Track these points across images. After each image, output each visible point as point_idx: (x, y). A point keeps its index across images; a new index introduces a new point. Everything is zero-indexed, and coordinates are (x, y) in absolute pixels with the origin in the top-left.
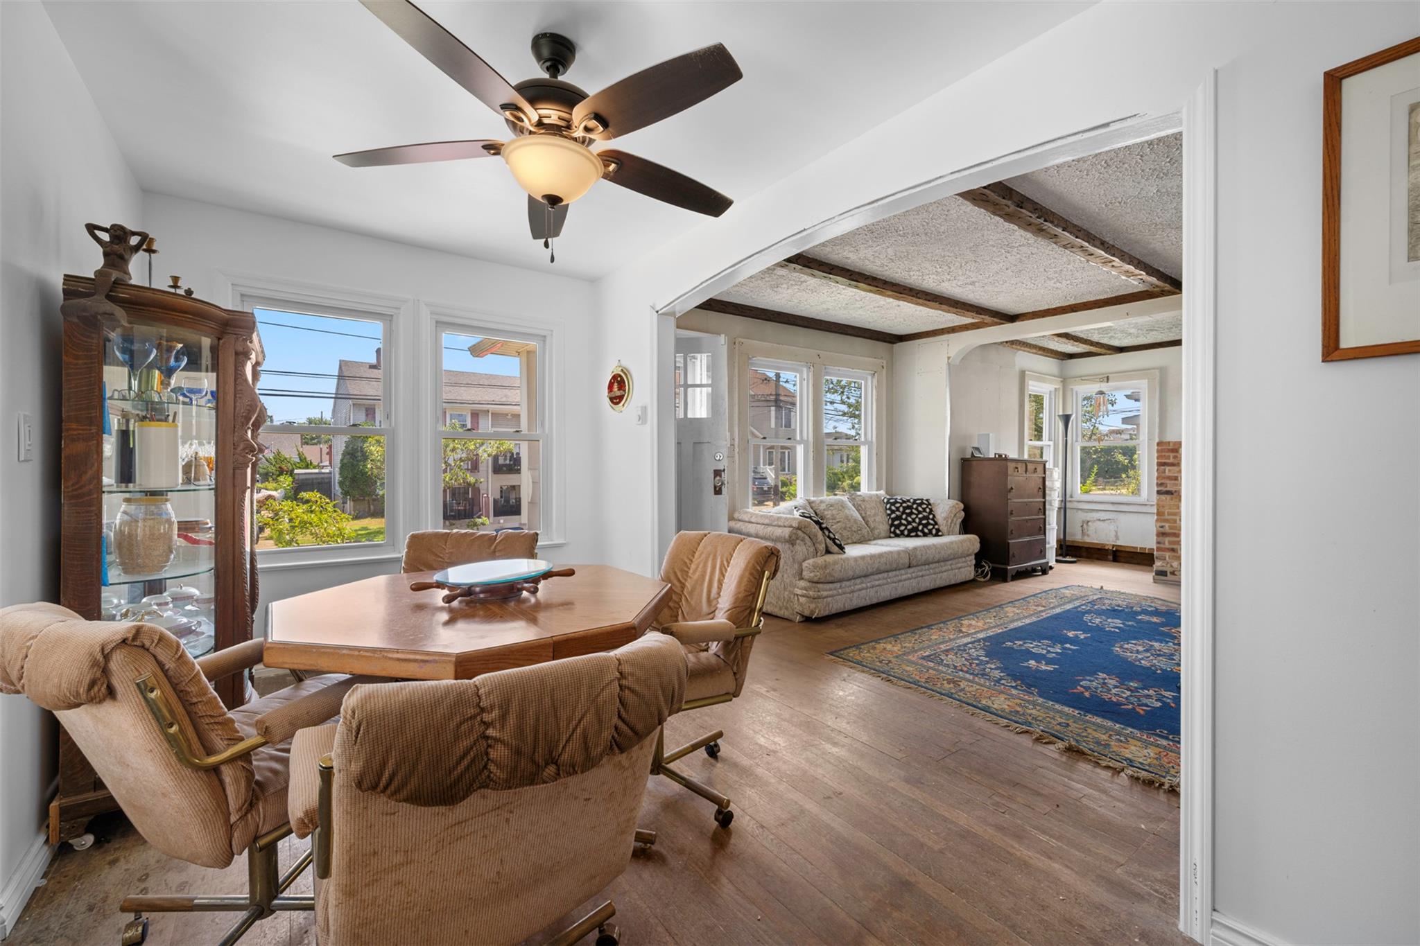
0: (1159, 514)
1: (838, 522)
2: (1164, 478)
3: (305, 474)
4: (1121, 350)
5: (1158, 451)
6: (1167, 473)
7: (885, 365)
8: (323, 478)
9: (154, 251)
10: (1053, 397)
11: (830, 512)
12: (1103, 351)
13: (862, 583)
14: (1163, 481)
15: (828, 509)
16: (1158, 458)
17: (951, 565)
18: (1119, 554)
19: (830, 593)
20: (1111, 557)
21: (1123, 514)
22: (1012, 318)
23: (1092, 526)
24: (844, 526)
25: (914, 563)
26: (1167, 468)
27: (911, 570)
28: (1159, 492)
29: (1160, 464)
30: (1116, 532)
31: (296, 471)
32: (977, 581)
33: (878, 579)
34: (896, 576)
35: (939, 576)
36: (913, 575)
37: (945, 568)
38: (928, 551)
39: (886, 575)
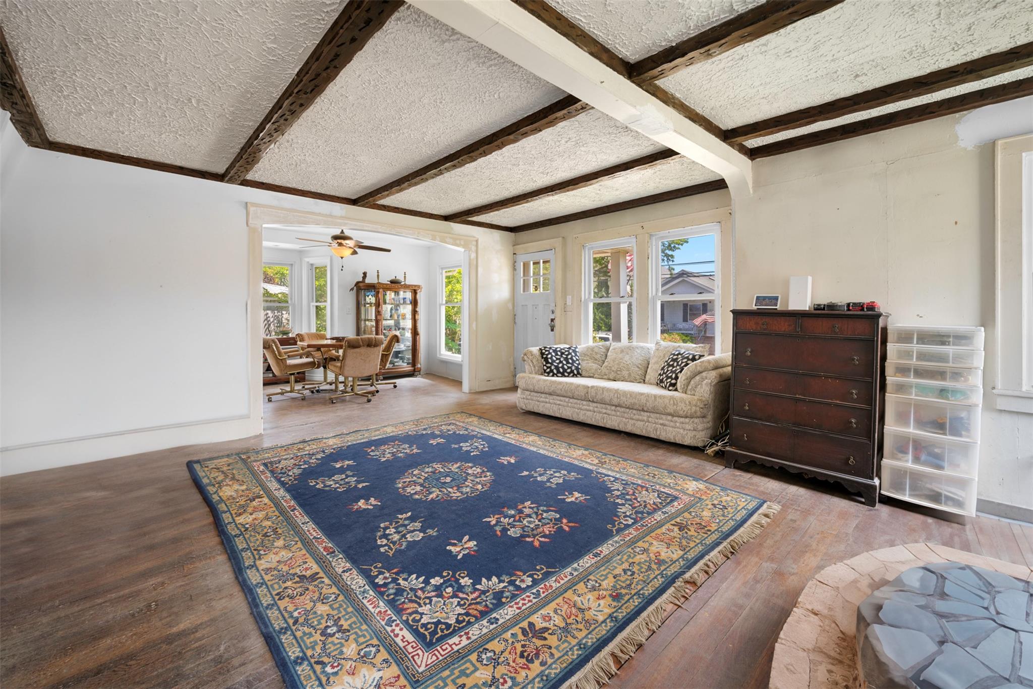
33: (560, 401)
34: (576, 403)
35: (631, 422)
36: (596, 409)
37: (638, 417)
38: (605, 392)
39: (567, 399)
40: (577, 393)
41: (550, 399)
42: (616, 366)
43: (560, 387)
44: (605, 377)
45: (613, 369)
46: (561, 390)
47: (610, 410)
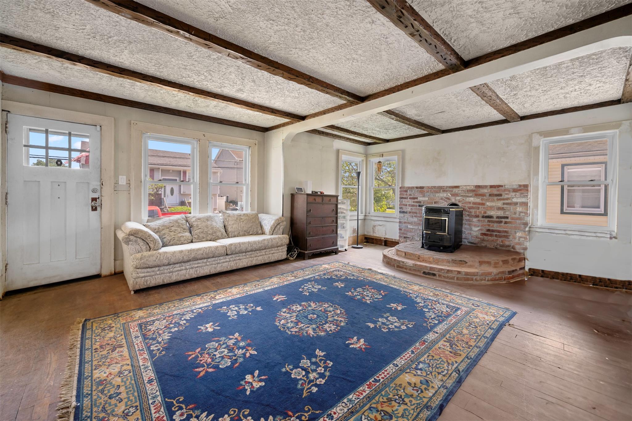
0: (400, 222)
1: (199, 229)
2: (402, 205)
4: (388, 141)
5: (400, 191)
6: (404, 203)
7: (257, 143)
10: (361, 164)
11: (196, 223)
12: (380, 142)
13: (182, 266)
14: (402, 206)
15: (196, 220)
16: (400, 195)
17: (265, 252)
18: (387, 242)
19: (148, 274)
20: (383, 244)
21: (388, 222)
22: (303, 118)
23: (377, 228)
24: (202, 231)
25: (229, 253)
26: (403, 200)
27: (227, 257)
28: (400, 212)
29: (401, 198)
30: (385, 231)
32: (288, 259)
33: (198, 264)
34: (214, 261)
35: (255, 258)
36: (231, 259)
37: (260, 254)
38: (241, 245)
39: (205, 260)
40: (218, 252)
41: (187, 266)
42: (211, 231)
43: (201, 252)
44: (203, 240)
45: (209, 232)
46: (203, 254)
47: (241, 256)
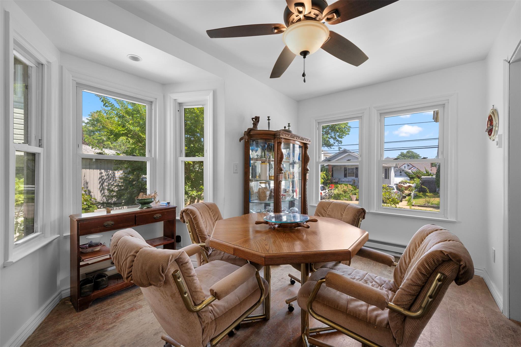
3: (426, 178)
8: (433, 180)
9: (270, 120)
31: (422, 177)
